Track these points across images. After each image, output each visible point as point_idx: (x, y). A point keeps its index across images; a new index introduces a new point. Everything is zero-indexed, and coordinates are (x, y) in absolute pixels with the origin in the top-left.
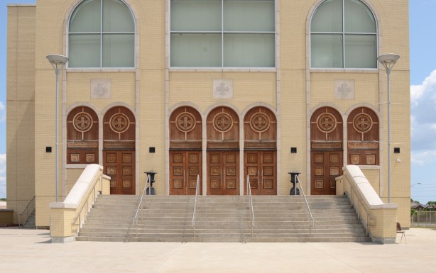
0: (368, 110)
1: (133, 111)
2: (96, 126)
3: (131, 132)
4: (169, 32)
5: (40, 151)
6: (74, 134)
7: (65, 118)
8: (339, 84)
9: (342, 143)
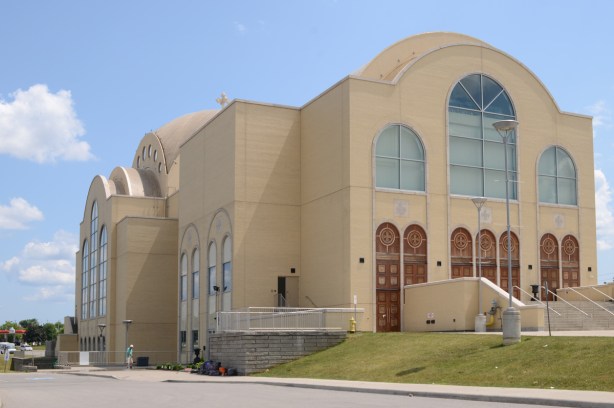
0: (573, 237)
1: (425, 229)
2: (398, 240)
3: (424, 248)
4: (448, 163)
5: (355, 261)
6: (381, 247)
7: (375, 232)
8: (556, 216)
9: (558, 263)
